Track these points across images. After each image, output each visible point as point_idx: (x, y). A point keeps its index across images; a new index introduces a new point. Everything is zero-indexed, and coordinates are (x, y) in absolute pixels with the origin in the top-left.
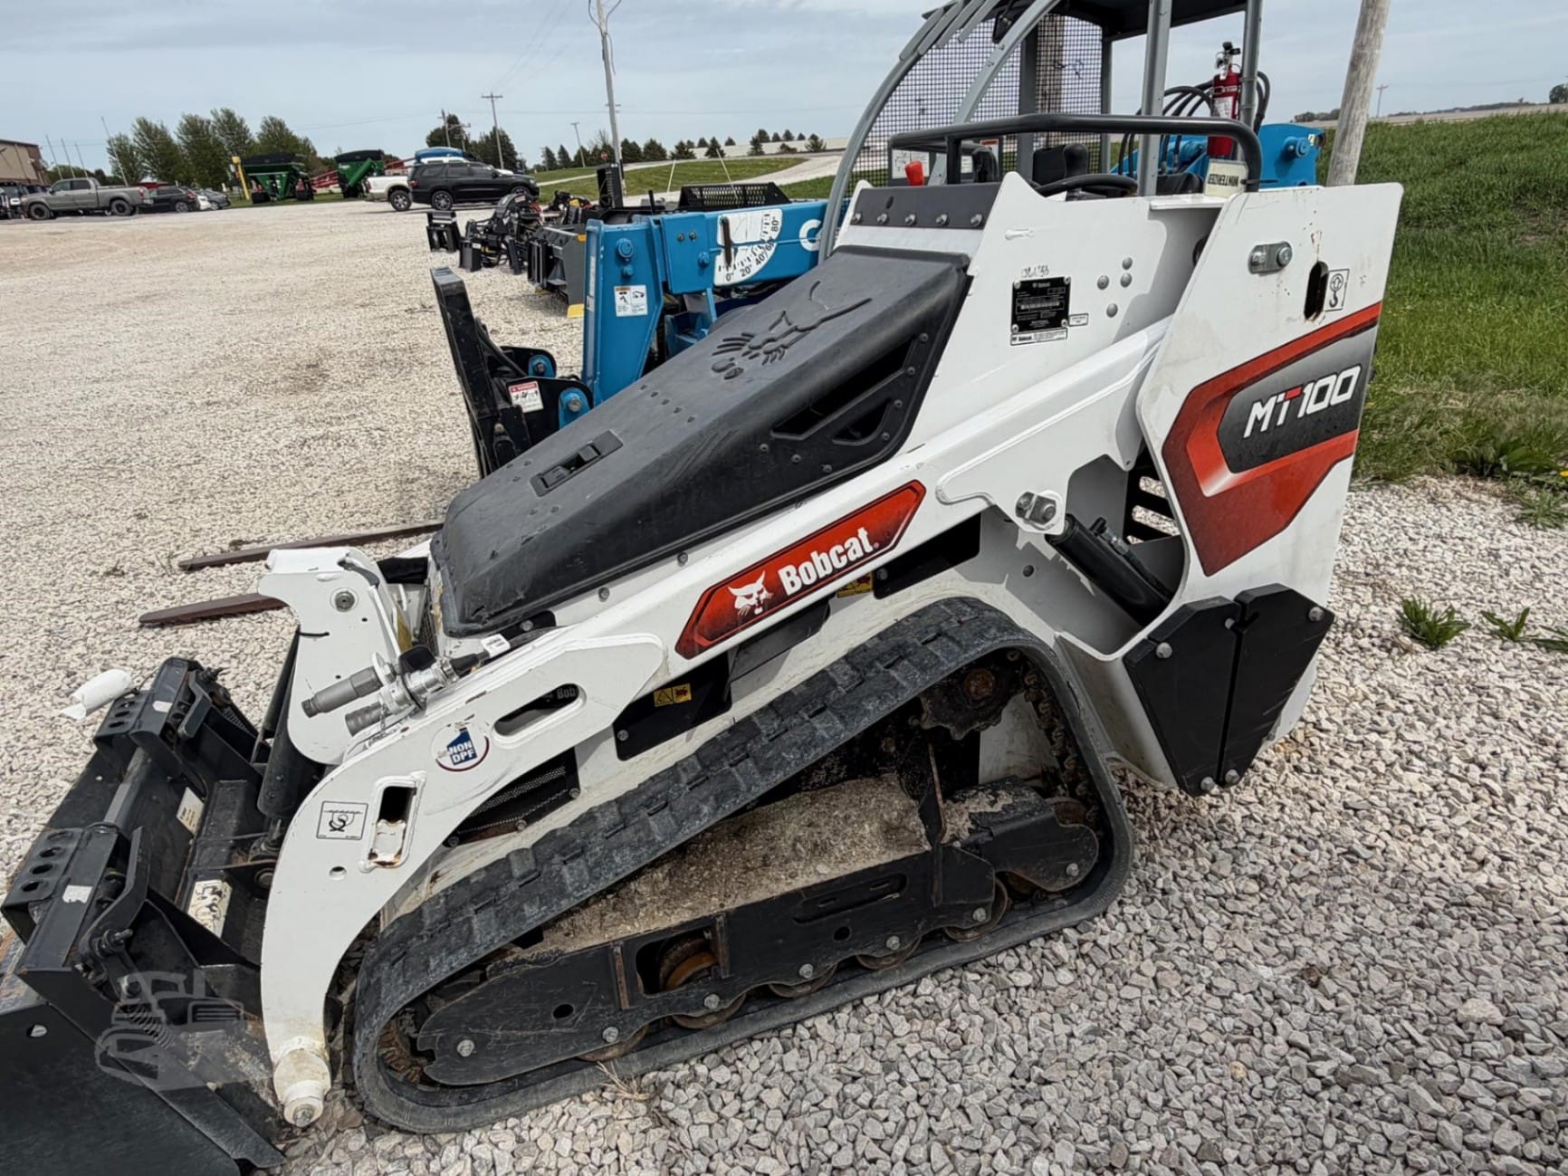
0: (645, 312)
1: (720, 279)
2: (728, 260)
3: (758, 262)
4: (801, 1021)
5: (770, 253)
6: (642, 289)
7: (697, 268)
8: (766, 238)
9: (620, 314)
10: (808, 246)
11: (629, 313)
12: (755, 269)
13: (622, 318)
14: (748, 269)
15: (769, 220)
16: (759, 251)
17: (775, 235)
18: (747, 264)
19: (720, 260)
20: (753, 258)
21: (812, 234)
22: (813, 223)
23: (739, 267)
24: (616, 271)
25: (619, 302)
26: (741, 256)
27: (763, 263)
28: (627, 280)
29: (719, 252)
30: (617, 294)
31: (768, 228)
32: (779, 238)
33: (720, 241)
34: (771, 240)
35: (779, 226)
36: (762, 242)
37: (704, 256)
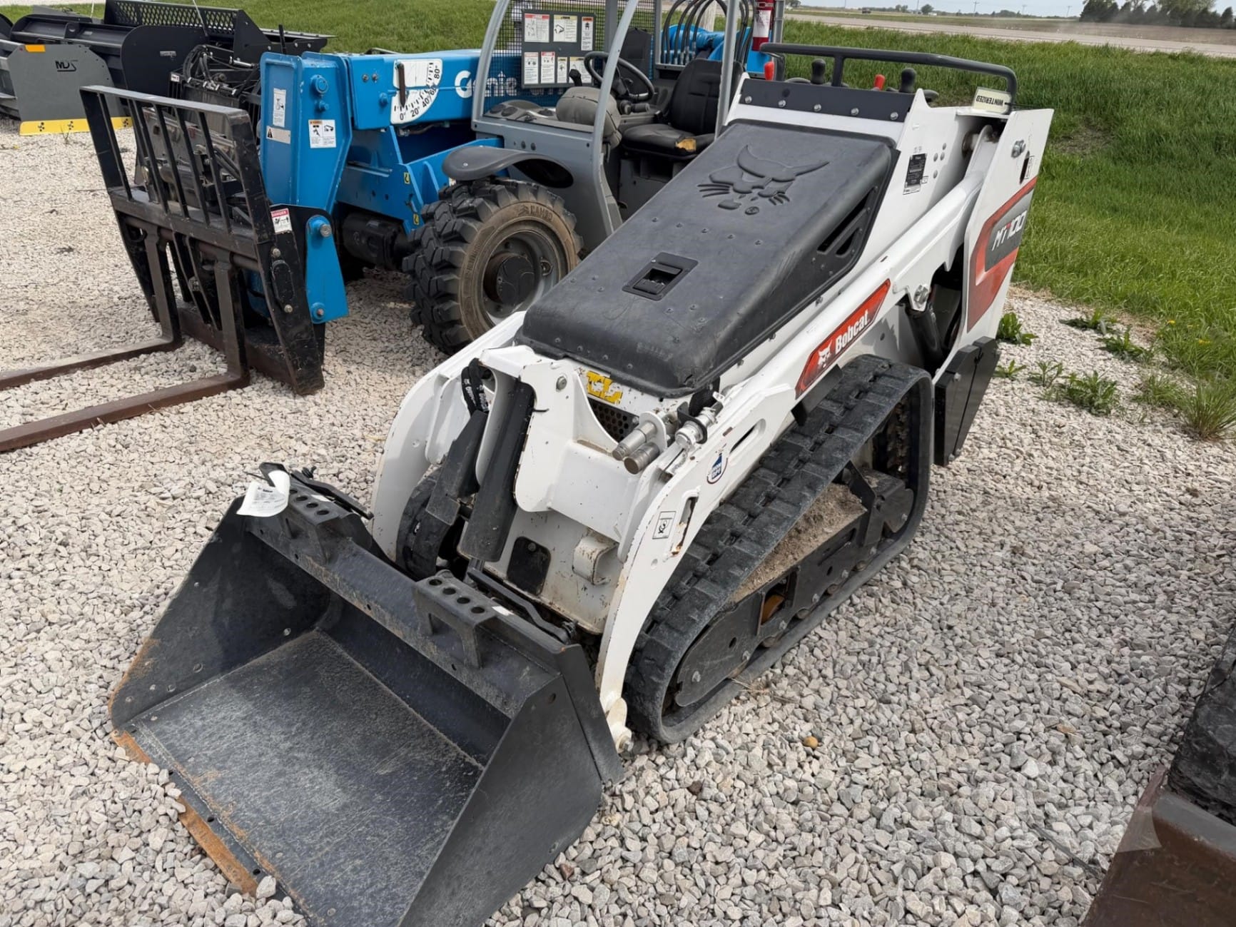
0: (334, 145)
1: (395, 118)
2: (403, 101)
3: (425, 105)
4: (809, 633)
5: (433, 97)
6: (332, 123)
7: (377, 106)
8: (430, 85)
9: (313, 146)
10: (461, 94)
11: (321, 145)
12: (422, 110)
13: (315, 149)
14: (416, 111)
15: (433, 68)
16: (425, 95)
17: (437, 82)
18: (416, 106)
19: (395, 101)
20: (421, 101)
21: (464, 82)
22: (464, 74)
23: (410, 108)
24: (311, 104)
25: (312, 135)
26: (413, 97)
27: (428, 106)
28: (319, 113)
29: (394, 94)
30: (311, 128)
31: (432, 75)
32: (440, 85)
33: (396, 83)
34: (434, 86)
35: (440, 74)
36: (427, 87)
37: (383, 95)
